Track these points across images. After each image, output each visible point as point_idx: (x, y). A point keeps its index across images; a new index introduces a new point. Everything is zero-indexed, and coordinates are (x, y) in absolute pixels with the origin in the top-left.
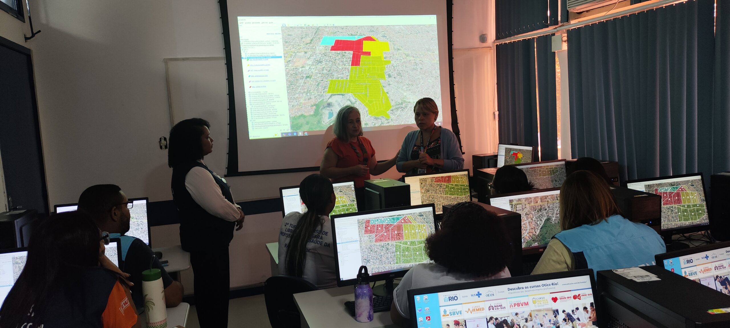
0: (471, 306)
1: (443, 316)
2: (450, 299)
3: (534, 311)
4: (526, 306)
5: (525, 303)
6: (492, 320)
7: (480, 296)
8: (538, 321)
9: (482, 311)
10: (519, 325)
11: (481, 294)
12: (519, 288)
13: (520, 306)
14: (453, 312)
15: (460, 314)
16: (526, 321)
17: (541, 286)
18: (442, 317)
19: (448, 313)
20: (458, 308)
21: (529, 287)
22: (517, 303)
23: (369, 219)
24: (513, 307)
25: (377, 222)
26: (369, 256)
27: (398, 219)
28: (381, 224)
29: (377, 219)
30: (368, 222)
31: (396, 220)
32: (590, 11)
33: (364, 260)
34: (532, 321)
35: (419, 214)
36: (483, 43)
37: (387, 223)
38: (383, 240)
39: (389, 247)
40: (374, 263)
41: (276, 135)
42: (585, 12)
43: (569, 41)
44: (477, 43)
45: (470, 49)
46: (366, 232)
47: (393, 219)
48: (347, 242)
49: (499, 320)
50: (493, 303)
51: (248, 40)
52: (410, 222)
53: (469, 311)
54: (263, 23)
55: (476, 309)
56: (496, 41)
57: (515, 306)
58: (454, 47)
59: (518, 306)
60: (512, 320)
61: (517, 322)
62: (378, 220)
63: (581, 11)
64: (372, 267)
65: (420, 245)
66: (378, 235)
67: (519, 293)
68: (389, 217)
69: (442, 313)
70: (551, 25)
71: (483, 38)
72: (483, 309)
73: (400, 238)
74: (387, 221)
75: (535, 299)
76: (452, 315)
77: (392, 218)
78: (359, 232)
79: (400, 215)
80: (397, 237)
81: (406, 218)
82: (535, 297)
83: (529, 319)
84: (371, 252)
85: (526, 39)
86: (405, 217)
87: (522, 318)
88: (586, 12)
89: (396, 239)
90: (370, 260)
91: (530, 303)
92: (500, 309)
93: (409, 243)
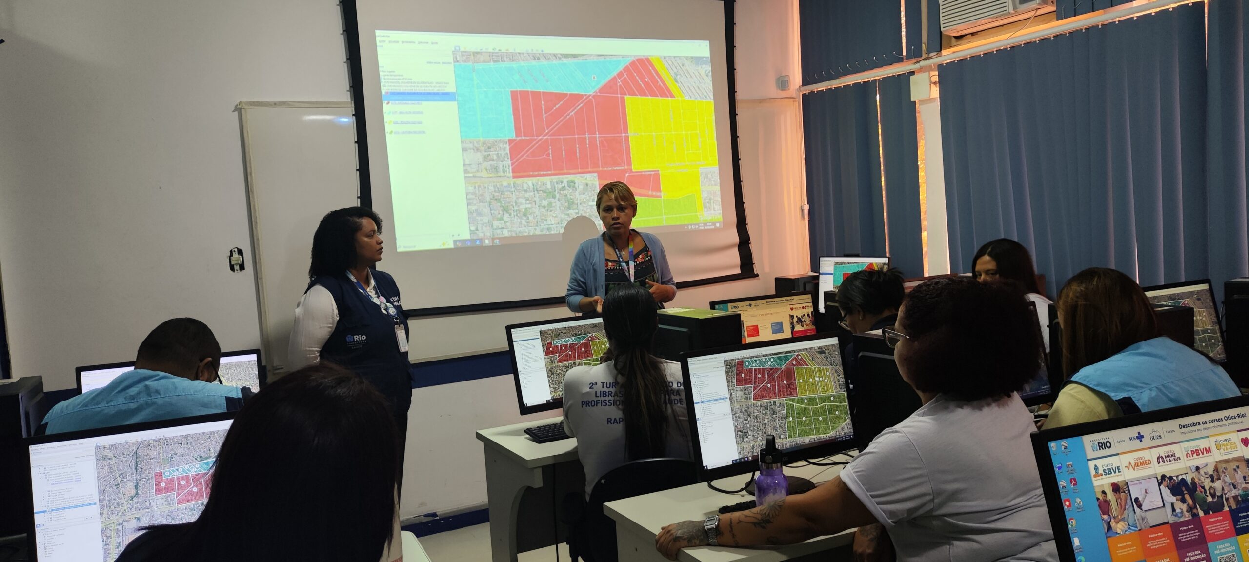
0: (1131, 458)
1: (1095, 476)
2: (1103, 446)
3: (1220, 461)
4: (1208, 454)
5: (1206, 448)
6: (1165, 480)
7: (1143, 439)
8: (1228, 479)
9: (1149, 466)
10: (1203, 487)
11: (1143, 437)
12: (1194, 425)
13: (1199, 454)
14: (1108, 469)
15: (1119, 472)
16: (1213, 481)
17: (1223, 419)
18: (1093, 479)
19: (1101, 471)
20: (1114, 462)
21: (1207, 422)
22: (1196, 450)
23: (742, 358)
24: (1190, 456)
25: (754, 365)
26: (746, 425)
27: (786, 358)
28: (761, 367)
29: (755, 359)
30: (740, 363)
31: (783, 361)
32: (979, 33)
33: (739, 433)
34: (1220, 479)
35: (818, 350)
36: (782, 90)
37: (770, 366)
38: (766, 397)
39: (777, 409)
40: (754, 437)
41: (444, 244)
42: (969, 35)
43: (942, 83)
44: (773, 91)
45: (762, 101)
46: (739, 382)
47: (779, 358)
48: (709, 401)
49: (1175, 480)
50: (1162, 451)
51: (394, 72)
52: (807, 364)
53: (1130, 466)
54: (421, 43)
55: (1139, 463)
56: (802, 88)
57: (1193, 456)
58: (740, 95)
59: (1197, 455)
60: (1192, 479)
61: (1200, 482)
62: (755, 361)
63: (963, 33)
64: (752, 445)
65: (823, 404)
66: (758, 387)
67: (1195, 432)
68: (774, 356)
69: (1093, 472)
70: (909, 57)
71: (783, 83)
72: (1149, 462)
73: (793, 393)
74: (770, 363)
75: (1217, 443)
76: (1108, 475)
77: (777, 357)
78: (728, 382)
79: (790, 352)
80: (787, 391)
81: (799, 357)
82: (1219, 438)
83: (1215, 477)
84: (749, 418)
85: (860, 82)
86: (797, 356)
87: (1205, 475)
88: (971, 35)
89: (785, 394)
90: (748, 432)
91: (1213, 449)
92: (1173, 461)
93: (806, 401)
